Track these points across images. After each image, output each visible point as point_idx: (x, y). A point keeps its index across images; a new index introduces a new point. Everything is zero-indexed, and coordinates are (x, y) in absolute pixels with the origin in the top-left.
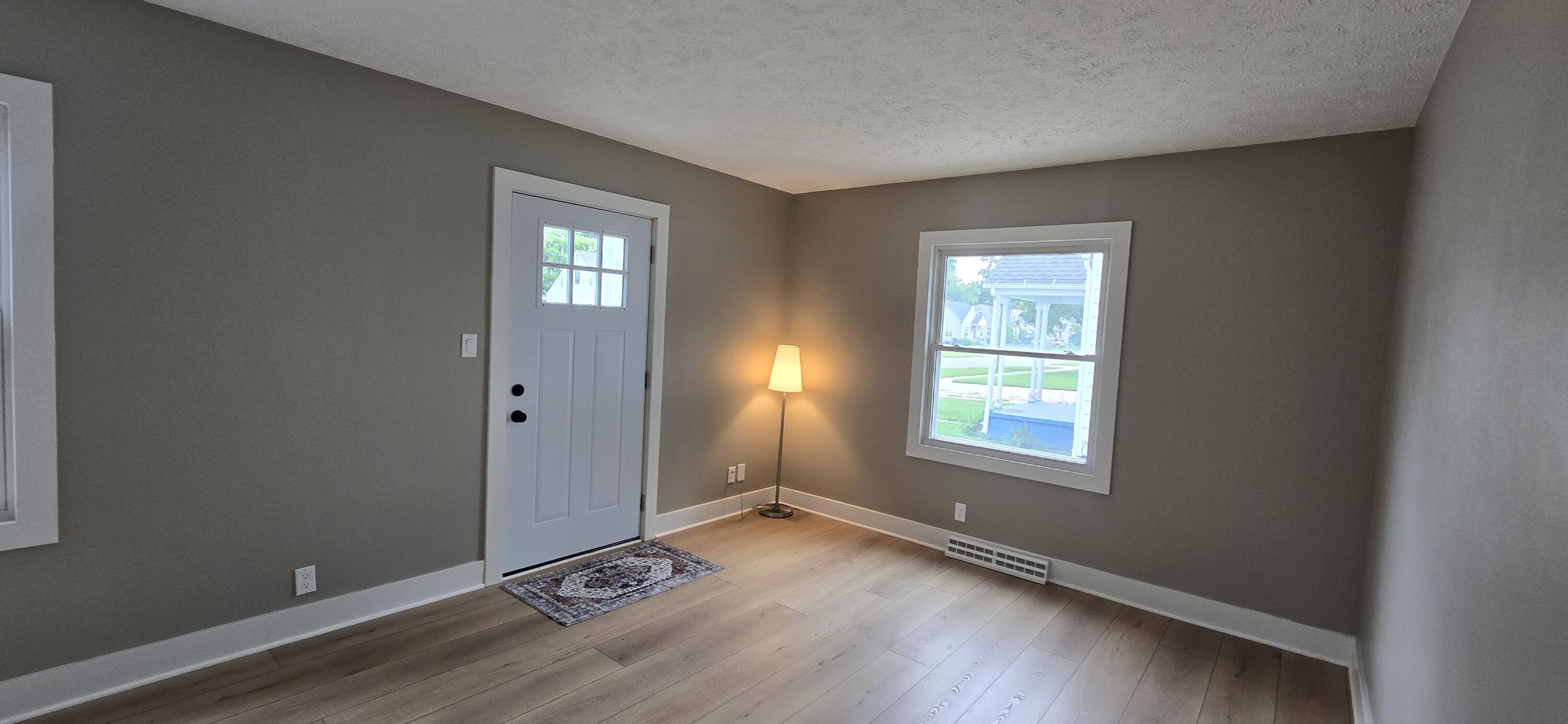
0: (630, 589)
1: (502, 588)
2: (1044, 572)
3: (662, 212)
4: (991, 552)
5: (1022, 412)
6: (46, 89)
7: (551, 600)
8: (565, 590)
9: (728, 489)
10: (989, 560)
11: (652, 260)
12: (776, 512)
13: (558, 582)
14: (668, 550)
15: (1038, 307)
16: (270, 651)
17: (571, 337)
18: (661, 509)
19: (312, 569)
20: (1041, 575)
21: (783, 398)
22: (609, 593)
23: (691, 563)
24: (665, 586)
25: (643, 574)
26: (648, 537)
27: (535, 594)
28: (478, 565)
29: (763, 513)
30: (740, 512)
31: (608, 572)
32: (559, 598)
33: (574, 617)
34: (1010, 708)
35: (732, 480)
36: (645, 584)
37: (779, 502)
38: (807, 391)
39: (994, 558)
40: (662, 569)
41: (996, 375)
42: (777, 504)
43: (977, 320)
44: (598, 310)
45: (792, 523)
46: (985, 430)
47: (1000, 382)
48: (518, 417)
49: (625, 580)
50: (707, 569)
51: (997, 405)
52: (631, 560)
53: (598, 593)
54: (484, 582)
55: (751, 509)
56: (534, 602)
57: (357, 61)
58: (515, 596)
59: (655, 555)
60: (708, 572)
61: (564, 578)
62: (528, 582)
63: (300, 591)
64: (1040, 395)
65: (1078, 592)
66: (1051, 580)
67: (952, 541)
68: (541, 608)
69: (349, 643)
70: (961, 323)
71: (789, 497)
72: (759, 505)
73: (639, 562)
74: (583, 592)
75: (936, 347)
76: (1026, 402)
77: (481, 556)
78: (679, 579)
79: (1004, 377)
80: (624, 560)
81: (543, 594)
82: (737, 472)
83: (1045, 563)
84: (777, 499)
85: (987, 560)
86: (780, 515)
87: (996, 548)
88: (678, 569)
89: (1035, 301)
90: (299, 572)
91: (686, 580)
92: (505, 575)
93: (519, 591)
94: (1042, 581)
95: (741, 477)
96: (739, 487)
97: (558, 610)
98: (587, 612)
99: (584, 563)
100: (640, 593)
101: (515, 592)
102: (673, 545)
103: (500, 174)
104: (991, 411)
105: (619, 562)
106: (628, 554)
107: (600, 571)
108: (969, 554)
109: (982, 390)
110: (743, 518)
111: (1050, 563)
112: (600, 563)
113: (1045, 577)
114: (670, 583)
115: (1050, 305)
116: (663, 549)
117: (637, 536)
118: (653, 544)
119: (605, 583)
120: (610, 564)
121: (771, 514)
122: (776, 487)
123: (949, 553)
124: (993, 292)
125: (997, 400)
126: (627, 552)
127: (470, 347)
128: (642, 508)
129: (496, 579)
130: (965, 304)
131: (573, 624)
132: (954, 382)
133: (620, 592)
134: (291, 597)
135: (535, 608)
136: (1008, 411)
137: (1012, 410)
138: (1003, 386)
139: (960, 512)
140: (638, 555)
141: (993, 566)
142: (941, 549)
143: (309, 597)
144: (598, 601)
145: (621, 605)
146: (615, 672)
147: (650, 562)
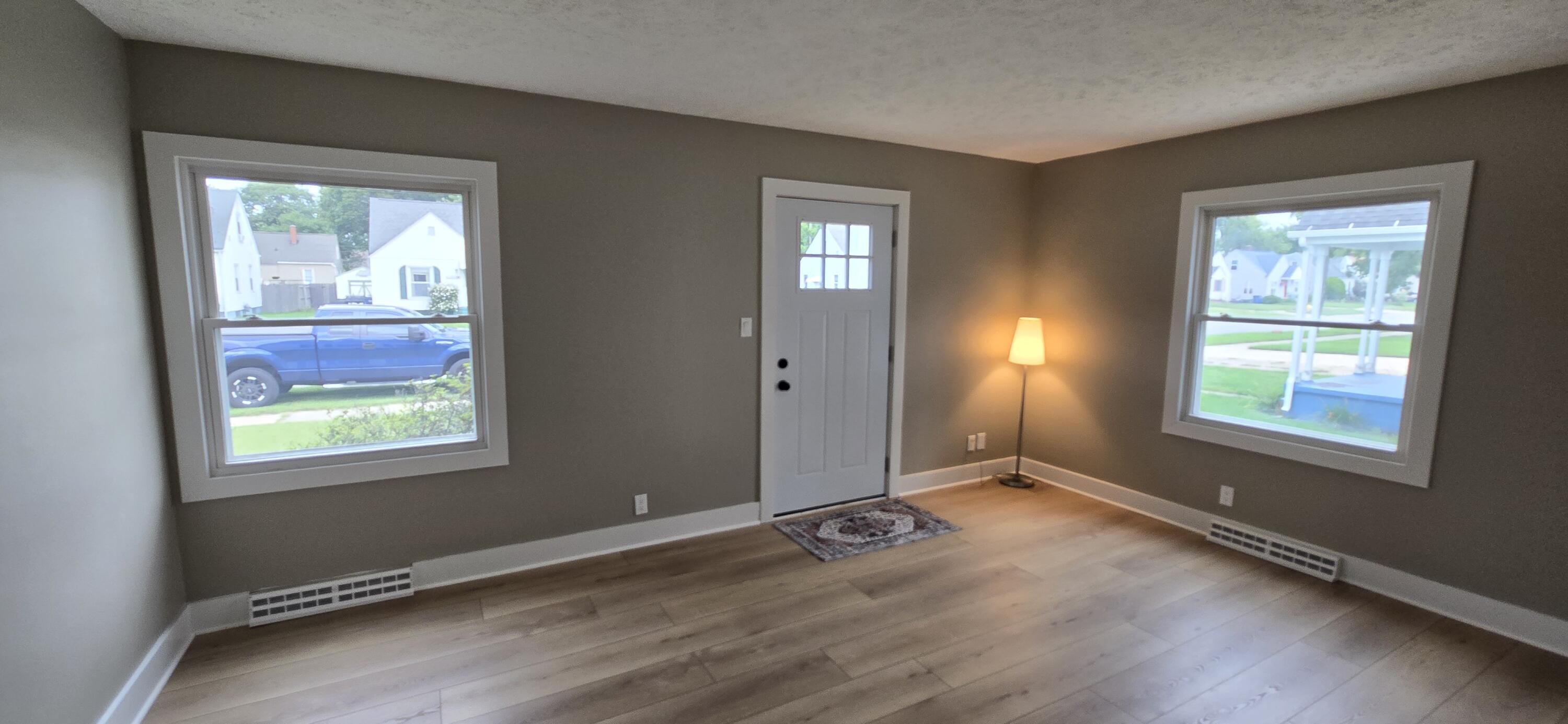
0: (876, 538)
1: (774, 526)
2: (1334, 568)
3: (903, 199)
4: (1263, 541)
5: (1343, 386)
6: (493, 166)
7: (812, 539)
8: (823, 533)
9: (968, 456)
10: (1262, 550)
11: (894, 243)
12: (1016, 482)
13: (817, 526)
14: (910, 508)
15: (1373, 257)
16: (623, 553)
17: (825, 316)
18: (905, 470)
19: (644, 496)
20: (1329, 572)
21: (1025, 371)
22: (859, 539)
23: (930, 521)
24: (907, 538)
25: (888, 527)
26: (892, 495)
27: (799, 533)
28: (754, 505)
29: (1003, 482)
30: (978, 480)
31: (858, 522)
32: (818, 539)
33: (830, 554)
34: (1263, 695)
35: (972, 448)
36: (890, 535)
37: (1021, 472)
38: (1050, 363)
39: (1268, 548)
40: (904, 525)
41: (1304, 340)
42: (1017, 475)
43: (1289, 272)
44: (848, 293)
45: (1033, 494)
46: (1286, 407)
47: (1310, 348)
48: (784, 386)
49: (872, 530)
50: (947, 528)
51: (1306, 377)
52: (878, 514)
53: (850, 538)
54: (760, 519)
55: (990, 477)
56: (799, 540)
57: (665, 109)
58: (784, 534)
59: (899, 512)
60: (947, 531)
61: (821, 523)
62: (794, 523)
63: (638, 513)
64: (1373, 365)
65: (1378, 596)
66: (1343, 579)
67: (1215, 526)
68: (805, 545)
69: (670, 554)
70: (1267, 276)
71: (1029, 467)
72: (999, 474)
73: (885, 516)
74: (838, 536)
75: (1200, 318)
76: (1351, 373)
77: (757, 498)
78: (920, 535)
79: (1317, 343)
80: (872, 513)
81: (805, 534)
82: (977, 441)
83: (1335, 559)
84: (1018, 470)
85: (1258, 549)
86: (1021, 485)
87: (1271, 537)
88: (919, 526)
89: (1368, 249)
90: (637, 498)
91: (926, 536)
92: (776, 516)
93: (787, 530)
94: (1330, 578)
95: (981, 446)
96: (979, 455)
97: (817, 548)
98: (841, 553)
99: (838, 512)
100: (886, 542)
101: (784, 530)
102: (916, 504)
103: (767, 181)
104: (1295, 384)
105: (867, 515)
106: (874, 508)
107: (851, 520)
108: (1236, 541)
109: (1285, 357)
110: (983, 485)
111: (1342, 561)
112: (850, 513)
113: (1334, 573)
114: (912, 537)
115: (1391, 253)
116: (907, 507)
117: (882, 492)
118: (897, 501)
119: (855, 531)
120: (859, 516)
121: (1012, 484)
122: (1015, 457)
123: (1210, 538)
124: (1302, 242)
125: (1307, 372)
126: (873, 507)
127: (747, 330)
128: (887, 469)
129: (769, 518)
130: (1272, 253)
131: (830, 561)
132: (1251, 348)
133: (868, 539)
134: (631, 516)
135: (799, 544)
136: (1321, 384)
137: (1328, 384)
138: (1316, 352)
139: (1226, 496)
140: (883, 510)
141: (1266, 556)
142: (1204, 533)
143: (643, 518)
144: (850, 545)
145: (869, 550)
146: (864, 603)
147: (893, 517)
